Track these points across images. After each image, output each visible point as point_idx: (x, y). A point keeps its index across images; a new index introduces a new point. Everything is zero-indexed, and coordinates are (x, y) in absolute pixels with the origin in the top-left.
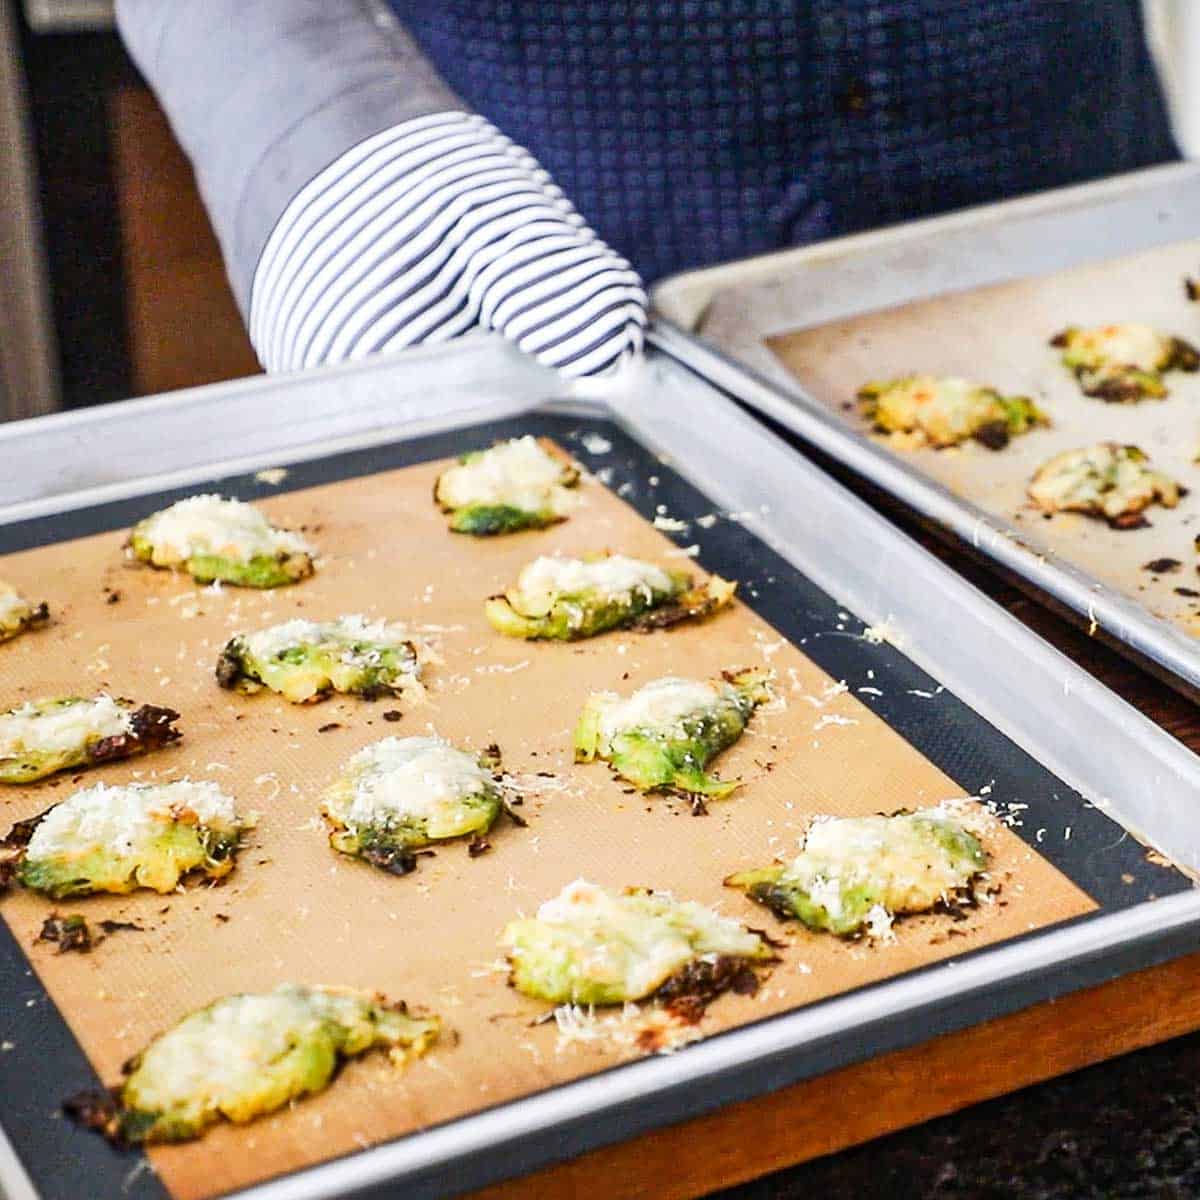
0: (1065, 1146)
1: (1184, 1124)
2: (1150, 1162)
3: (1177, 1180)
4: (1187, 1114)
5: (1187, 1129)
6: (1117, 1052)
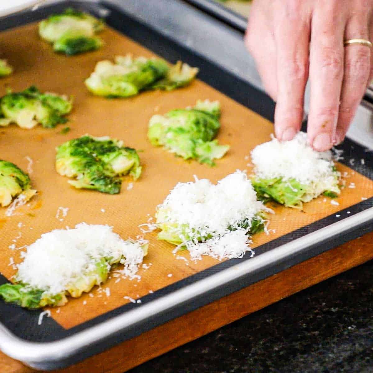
0: (268, 321)
1: (316, 309)
2: (304, 326)
3: (317, 333)
4: (316, 305)
5: (317, 311)
6: (304, 288)
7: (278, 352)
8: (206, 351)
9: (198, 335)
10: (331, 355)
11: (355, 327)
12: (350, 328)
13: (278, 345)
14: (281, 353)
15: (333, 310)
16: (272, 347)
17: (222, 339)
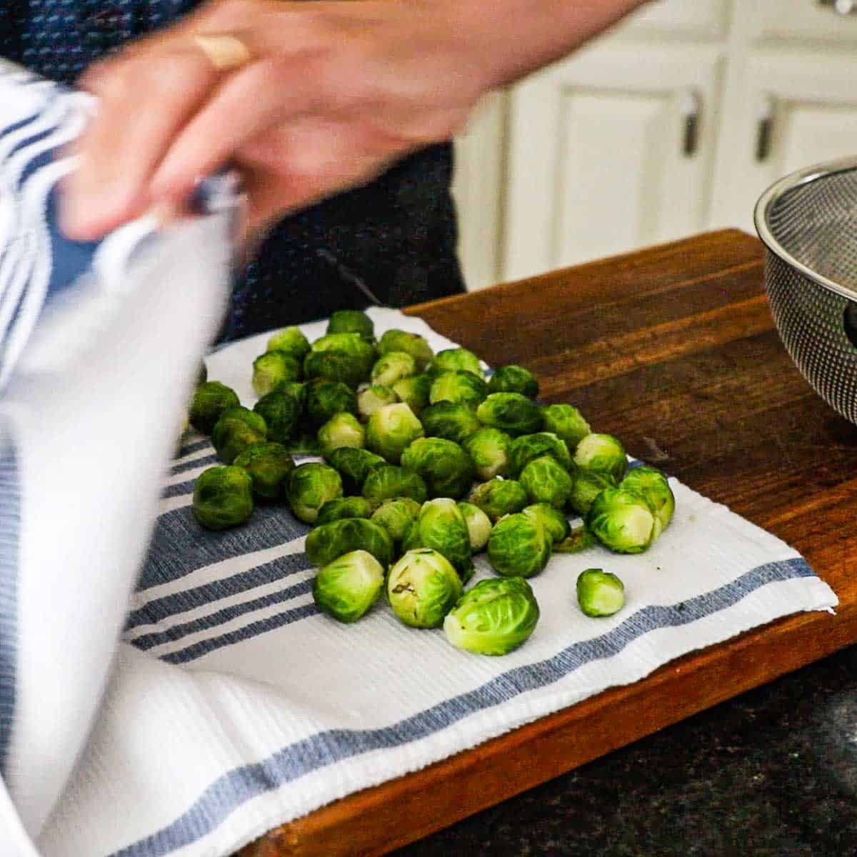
7: (658, 808)
8: (555, 802)
9: (547, 777)
10: (733, 818)
11: (763, 776)
12: (756, 778)
13: (657, 799)
14: (663, 811)
15: (729, 749)
16: (647, 801)
17: (577, 786)
